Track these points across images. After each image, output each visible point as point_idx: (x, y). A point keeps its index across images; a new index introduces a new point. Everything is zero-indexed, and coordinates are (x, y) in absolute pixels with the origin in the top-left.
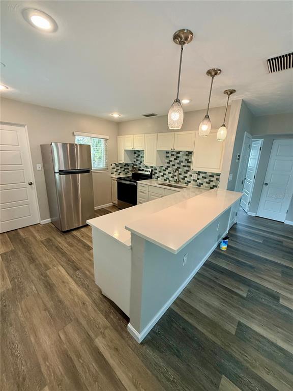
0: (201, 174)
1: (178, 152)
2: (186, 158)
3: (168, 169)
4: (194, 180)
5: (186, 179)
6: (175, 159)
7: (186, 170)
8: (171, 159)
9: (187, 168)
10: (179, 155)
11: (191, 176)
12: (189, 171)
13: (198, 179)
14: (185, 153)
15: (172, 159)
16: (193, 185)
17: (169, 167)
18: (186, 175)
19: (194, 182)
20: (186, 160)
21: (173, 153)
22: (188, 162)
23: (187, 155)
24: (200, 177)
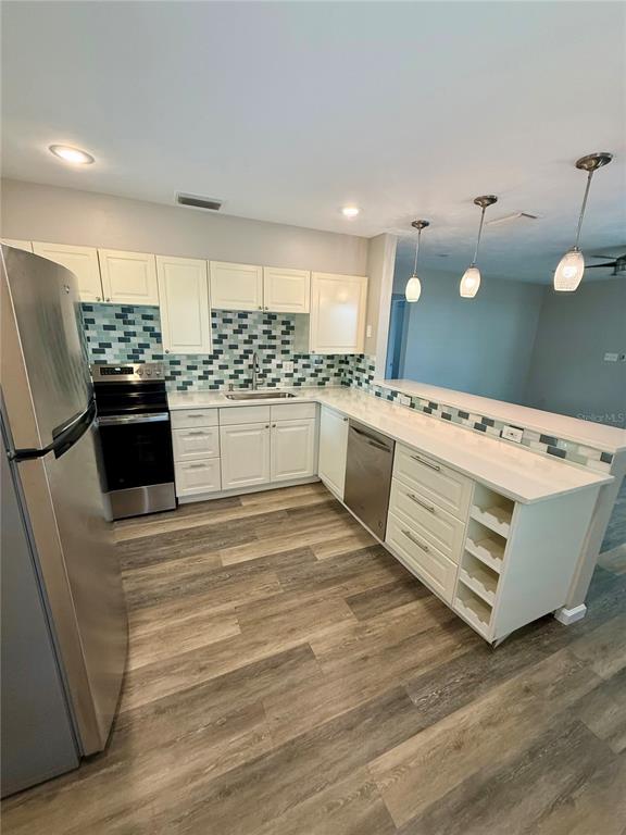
0: (300, 360)
1: (243, 315)
2: (266, 327)
3: (217, 358)
4: (287, 375)
5: (268, 375)
6: (235, 332)
7: (268, 356)
8: (224, 332)
9: (269, 352)
10: (245, 322)
11: (279, 366)
12: (273, 357)
13: (295, 371)
14: (259, 316)
15: (228, 330)
16: (286, 384)
17: (221, 352)
18: (269, 366)
19: (287, 380)
20: (265, 332)
21: (229, 316)
22: (269, 338)
23: (265, 322)
24: (299, 366)
